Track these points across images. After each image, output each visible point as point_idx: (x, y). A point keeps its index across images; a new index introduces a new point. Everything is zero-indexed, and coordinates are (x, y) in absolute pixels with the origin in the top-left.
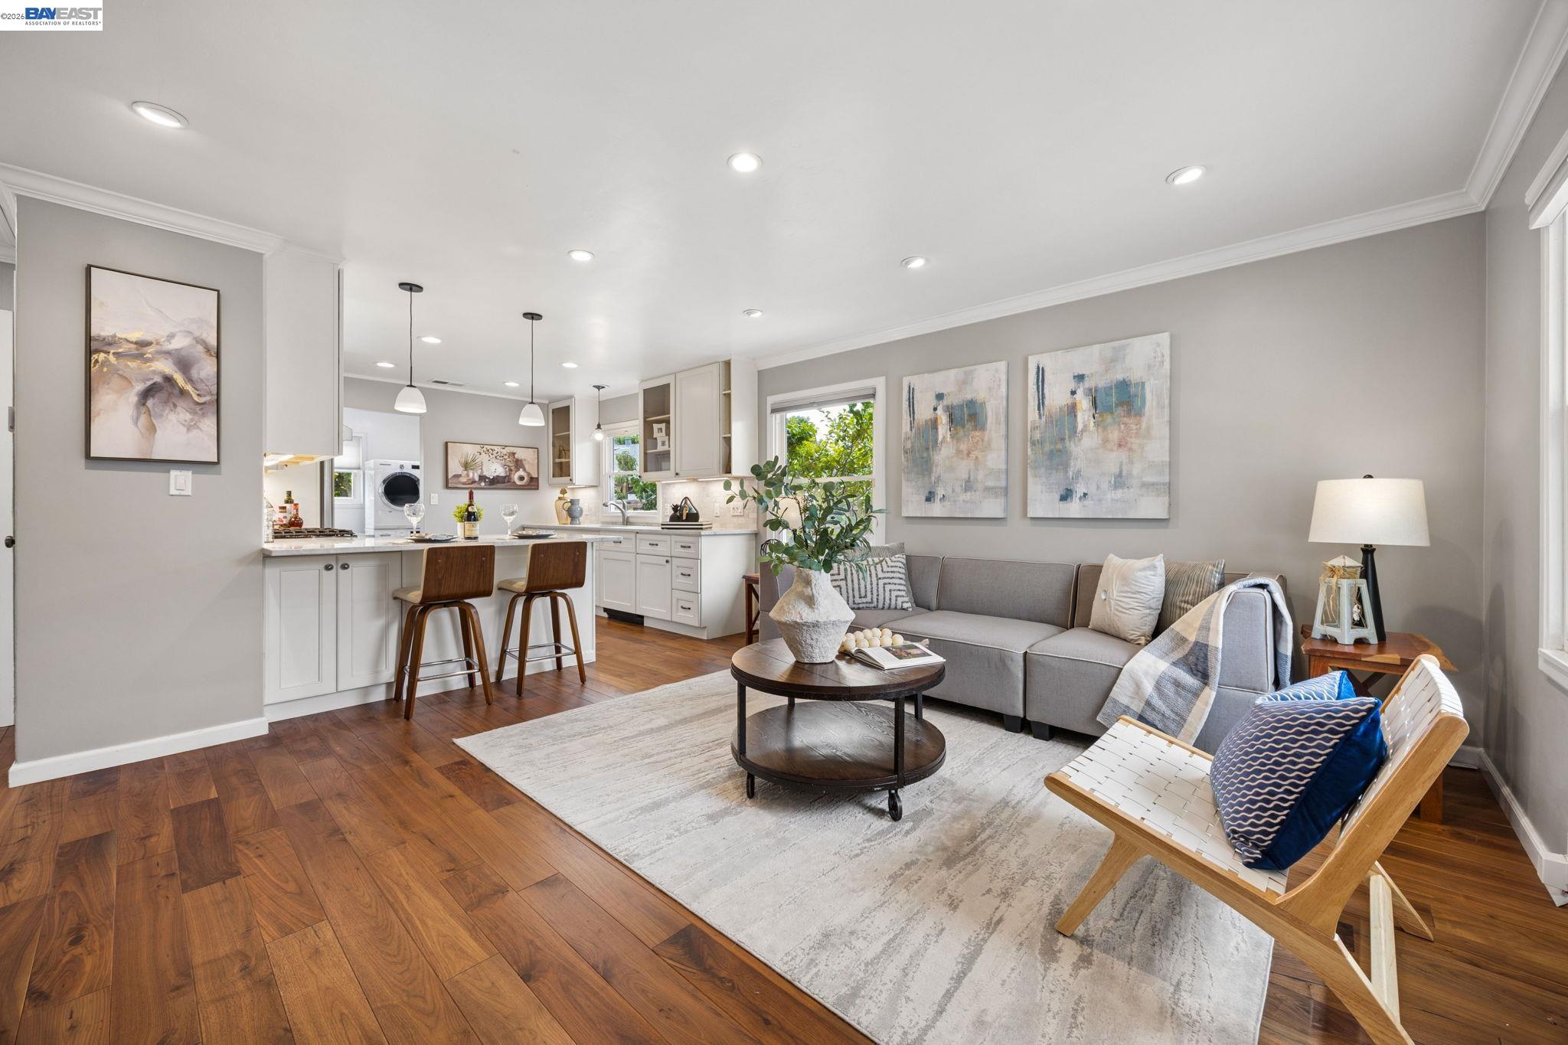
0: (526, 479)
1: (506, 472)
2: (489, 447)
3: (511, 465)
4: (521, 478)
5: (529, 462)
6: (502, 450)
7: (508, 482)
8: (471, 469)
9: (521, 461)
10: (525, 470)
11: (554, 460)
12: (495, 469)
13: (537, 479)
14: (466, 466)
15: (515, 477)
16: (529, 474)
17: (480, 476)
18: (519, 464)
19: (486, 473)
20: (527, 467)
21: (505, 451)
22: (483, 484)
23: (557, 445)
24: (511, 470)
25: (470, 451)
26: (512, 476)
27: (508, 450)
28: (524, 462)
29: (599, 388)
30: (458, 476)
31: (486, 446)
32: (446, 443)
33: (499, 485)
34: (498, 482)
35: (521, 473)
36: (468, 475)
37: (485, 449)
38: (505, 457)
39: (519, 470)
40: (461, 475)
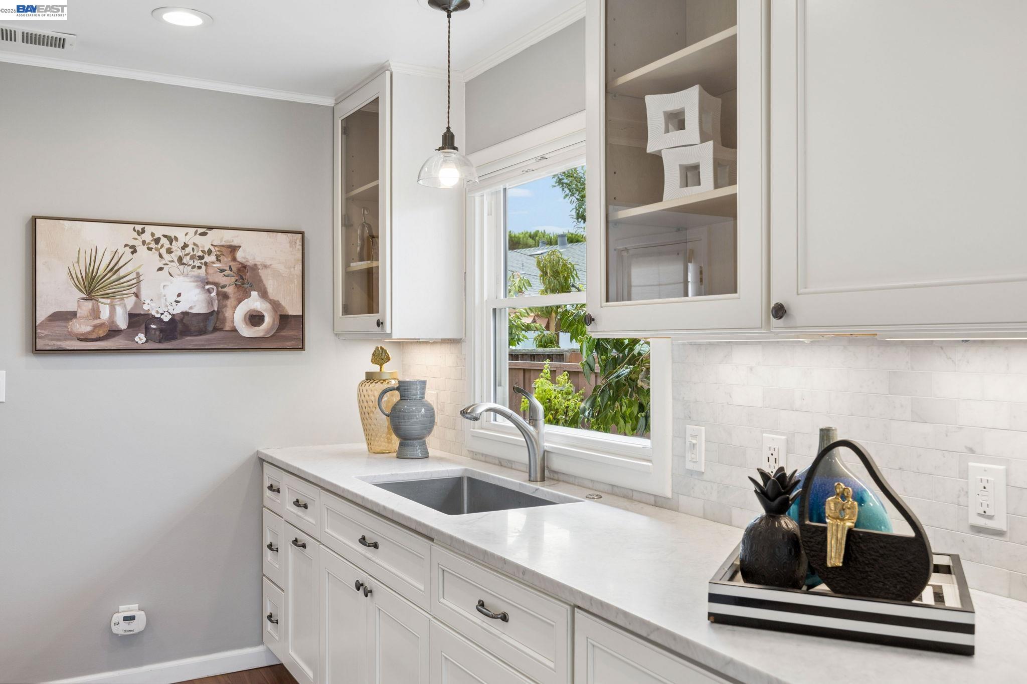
1: (210, 302)
2: (159, 231)
3: (221, 279)
4: (255, 319)
5: (276, 273)
6: (199, 240)
7: (216, 330)
8: (106, 296)
9: (255, 268)
10: (264, 295)
11: (346, 264)
12: (178, 295)
13: (302, 317)
14: (91, 286)
15: (237, 316)
16: (276, 305)
17: (131, 316)
18: (247, 278)
19: (152, 307)
20: (271, 286)
21: (205, 243)
22: (141, 338)
23: (357, 220)
24: (224, 296)
25: (101, 242)
26: (227, 313)
27: (215, 239)
28: (262, 273)
30: (63, 316)
31: (149, 230)
32: (33, 221)
33: (188, 341)
34: (186, 332)
35: (254, 302)
36: (96, 313)
37: (147, 237)
38: (207, 259)
39: (247, 295)
40: (73, 314)
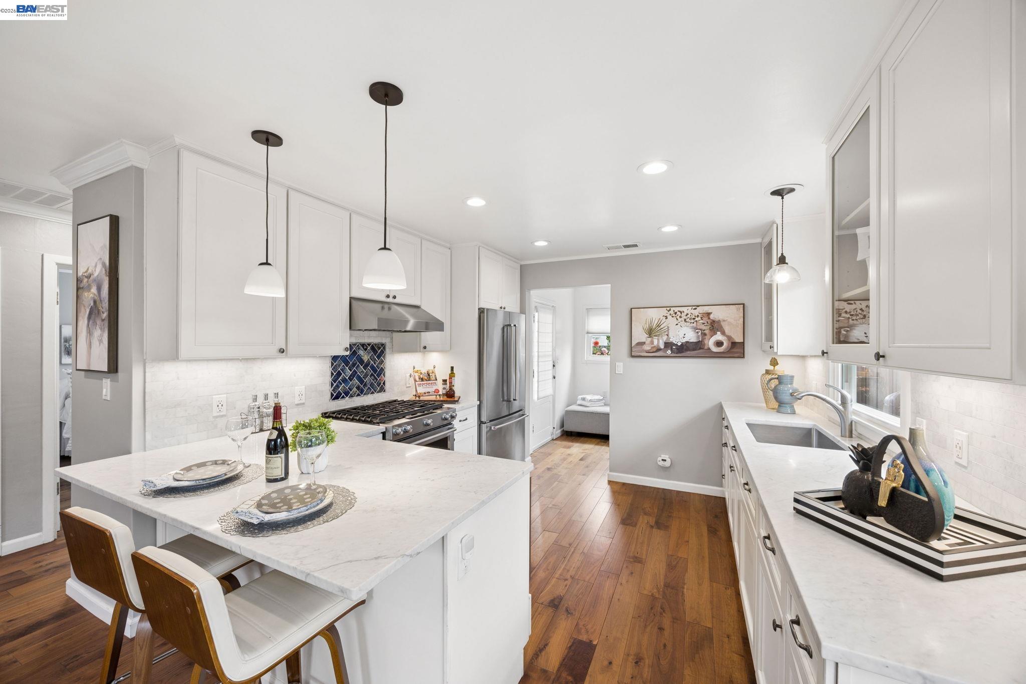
0: (725, 344)
1: (698, 337)
2: (676, 309)
3: (703, 327)
4: (719, 344)
5: (730, 324)
6: (693, 311)
7: (700, 348)
8: (655, 336)
9: (719, 322)
10: (723, 333)
12: (684, 334)
13: (743, 343)
14: (650, 332)
15: (711, 343)
16: (729, 338)
17: (665, 343)
18: (715, 326)
19: (673, 340)
20: (727, 329)
21: (696, 312)
22: (669, 352)
24: (704, 334)
25: (655, 315)
26: (706, 342)
27: (701, 310)
28: (722, 323)
29: (778, 193)
30: (641, 344)
31: (672, 309)
32: (631, 309)
33: (688, 353)
34: (688, 349)
35: (719, 337)
36: (652, 342)
37: (672, 312)
38: (697, 319)
39: (715, 334)
40: (644, 343)
